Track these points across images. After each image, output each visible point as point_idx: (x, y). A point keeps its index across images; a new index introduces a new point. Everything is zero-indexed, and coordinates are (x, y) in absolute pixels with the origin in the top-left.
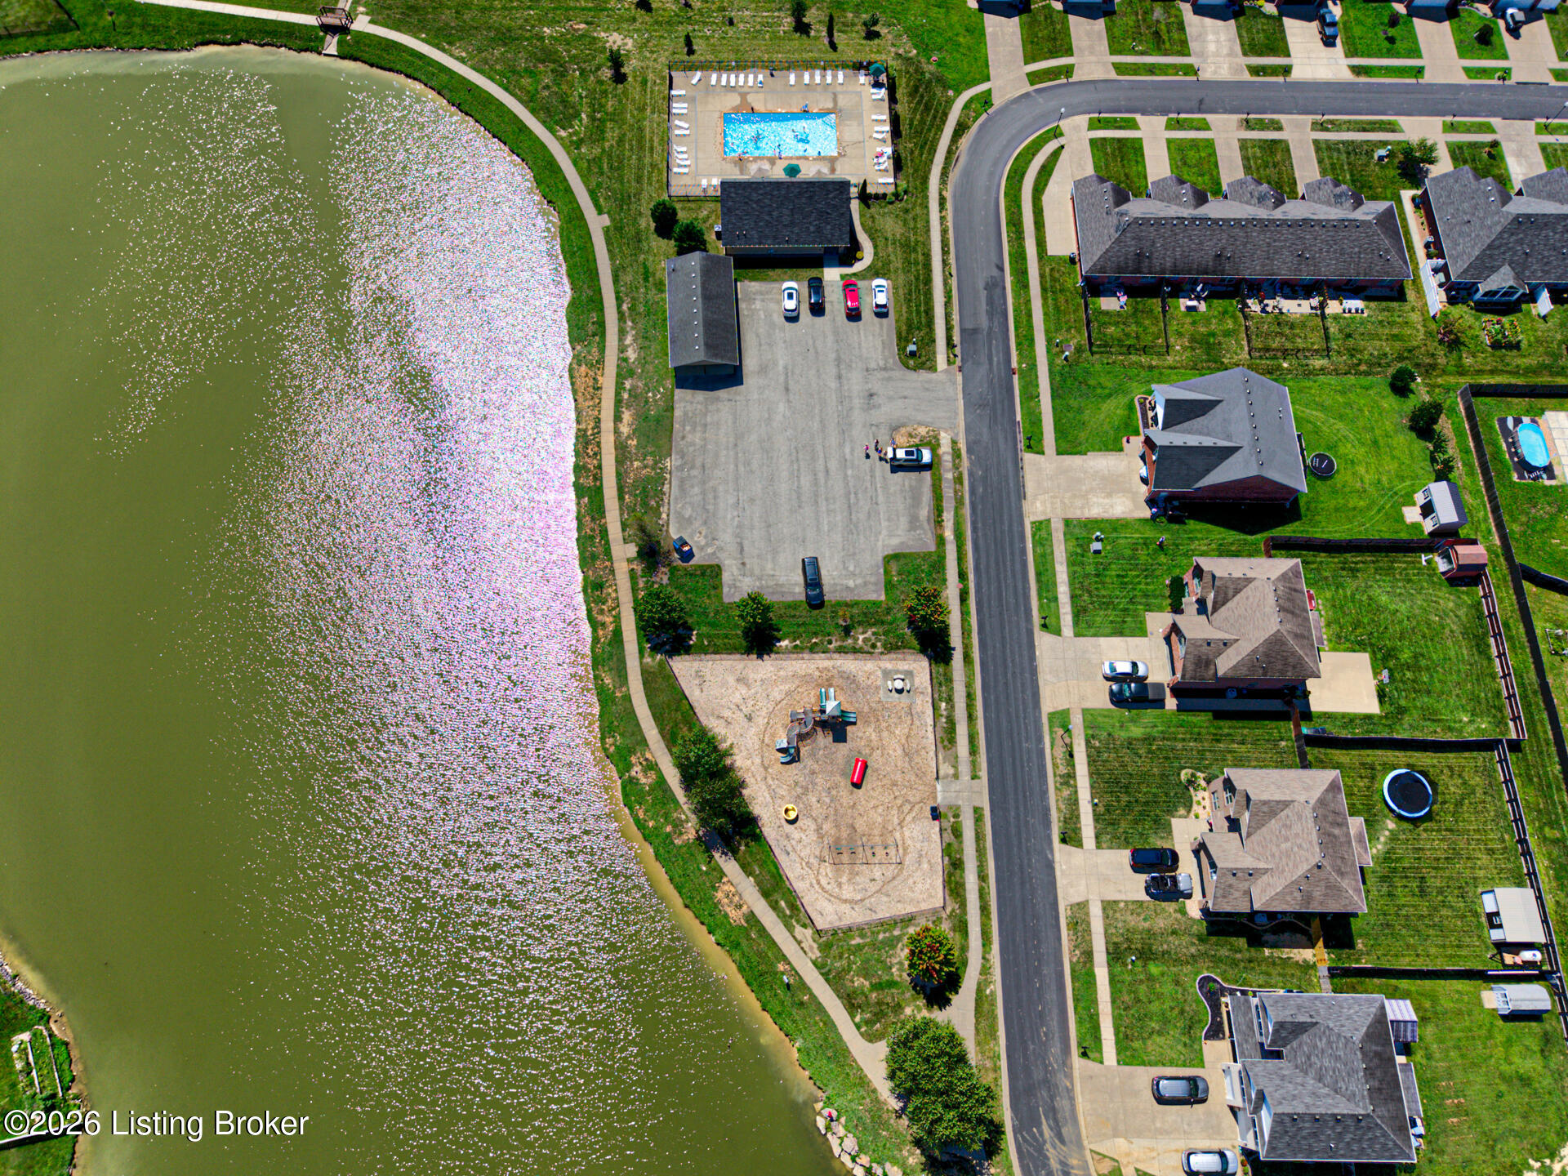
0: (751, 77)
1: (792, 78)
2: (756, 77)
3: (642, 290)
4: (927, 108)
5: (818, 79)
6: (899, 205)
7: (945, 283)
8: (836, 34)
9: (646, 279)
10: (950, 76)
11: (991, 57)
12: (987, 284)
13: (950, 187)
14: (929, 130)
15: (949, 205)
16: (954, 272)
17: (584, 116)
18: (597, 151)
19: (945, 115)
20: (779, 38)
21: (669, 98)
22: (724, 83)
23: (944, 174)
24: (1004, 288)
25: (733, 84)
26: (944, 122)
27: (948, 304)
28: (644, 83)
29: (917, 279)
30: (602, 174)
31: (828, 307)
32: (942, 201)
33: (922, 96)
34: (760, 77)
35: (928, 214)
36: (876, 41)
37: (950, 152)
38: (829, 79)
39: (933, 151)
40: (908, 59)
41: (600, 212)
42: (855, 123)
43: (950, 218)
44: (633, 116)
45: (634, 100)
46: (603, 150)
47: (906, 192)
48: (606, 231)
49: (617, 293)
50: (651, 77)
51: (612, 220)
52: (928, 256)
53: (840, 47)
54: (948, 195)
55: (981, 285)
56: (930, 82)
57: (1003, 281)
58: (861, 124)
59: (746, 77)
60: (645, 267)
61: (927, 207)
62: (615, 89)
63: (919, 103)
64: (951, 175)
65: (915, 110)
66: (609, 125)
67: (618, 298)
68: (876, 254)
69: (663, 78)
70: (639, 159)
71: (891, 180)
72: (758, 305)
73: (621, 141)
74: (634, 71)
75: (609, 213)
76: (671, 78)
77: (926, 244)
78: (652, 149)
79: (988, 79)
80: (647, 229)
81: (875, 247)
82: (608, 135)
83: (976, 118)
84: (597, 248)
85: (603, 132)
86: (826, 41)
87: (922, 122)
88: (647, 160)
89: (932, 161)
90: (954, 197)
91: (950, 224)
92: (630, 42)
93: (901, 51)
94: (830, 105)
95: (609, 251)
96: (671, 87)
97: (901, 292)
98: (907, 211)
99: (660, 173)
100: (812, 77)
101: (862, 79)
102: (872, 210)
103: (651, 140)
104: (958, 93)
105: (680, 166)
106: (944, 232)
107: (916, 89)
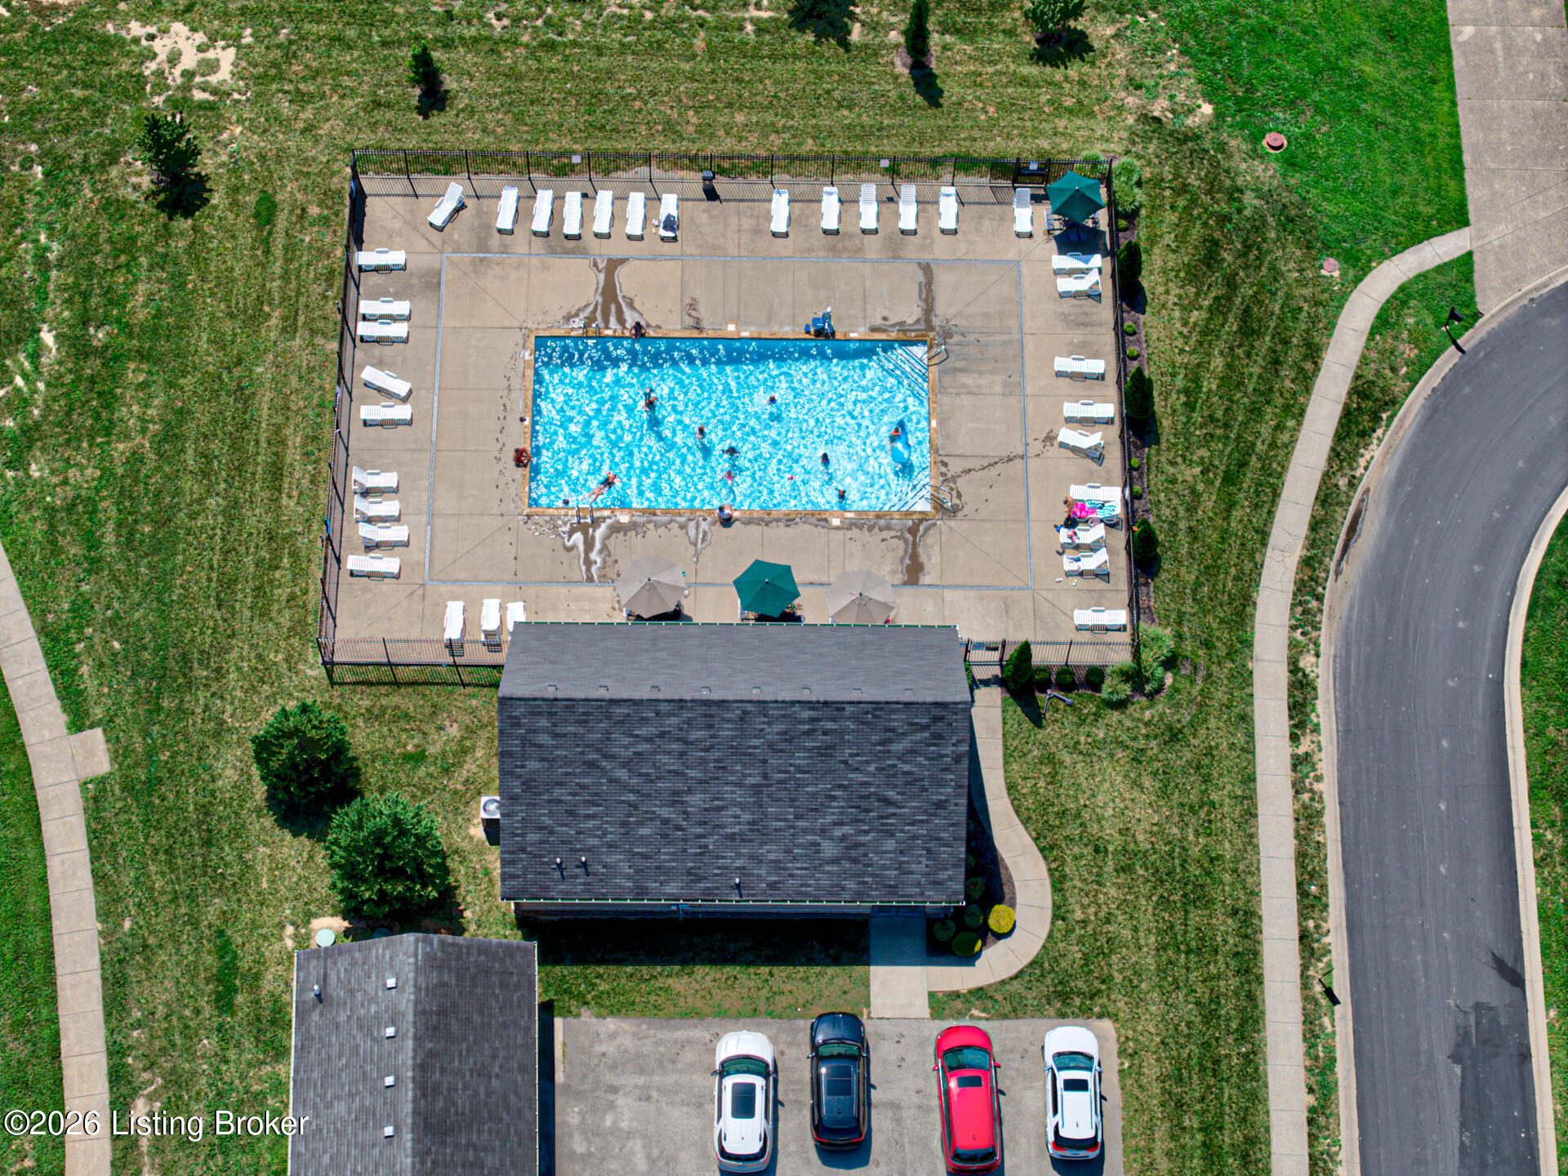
0: (637, 200)
1: (780, 209)
2: (654, 200)
3: (208, 1044)
4: (1249, 330)
5: (869, 215)
6: (1145, 711)
7: (1312, 1032)
8: (935, 40)
9: (224, 1001)
10: (1330, 208)
11: (1470, 136)
12: (1463, 1037)
13: (1328, 637)
14: (1255, 412)
15: (1324, 711)
16: (1342, 986)
17: (48, 338)
18: (84, 475)
19: (1313, 353)
20: (742, 49)
21: (350, 276)
22: (541, 223)
23: (1308, 586)
24: (1525, 1056)
25: (572, 227)
26: (1306, 380)
27: (1318, 1120)
28: (266, 212)
29: (1210, 1016)
30: (94, 565)
31: (881, 1124)
32: (1301, 691)
33: (1231, 284)
34: (669, 205)
35: (1249, 750)
36: (1075, 69)
37: (1327, 497)
38: (908, 216)
39: (1269, 492)
40: (1187, 137)
41: (78, 722)
42: (997, 383)
43: (1327, 763)
44: (219, 343)
45: (226, 280)
46: (107, 474)
47: (1170, 663)
48: (96, 796)
49: (116, 1052)
50: (288, 193)
51: (120, 751)
52: (1247, 919)
53: (951, 90)
54: (1321, 670)
55: (1438, 1041)
56: (1258, 226)
57: (1522, 1026)
58: (1014, 387)
59: (620, 199)
60: (224, 949)
61: (1245, 719)
62: (165, 234)
63: (1219, 308)
64: (1330, 590)
65: (1207, 332)
66: (134, 373)
67: (118, 1076)
68: (1059, 913)
69: (329, 197)
70: (232, 512)
71: (1121, 617)
72: (626, 1112)
73: (171, 435)
74: (235, 168)
75: (108, 724)
76: (358, 199)
77: (1246, 872)
78: (277, 472)
79: (1459, 218)
80: (242, 790)
81: (1058, 882)
82: (129, 412)
83: (1421, 368)
84: (56, 867)
85: (109, 400)
86: (902, 68)
87: (1232, 380)
88: (255, 518)
89: (1263, 535)
90: (1342, 677)
91: (1328, 788)
92: (227, 57)
93: (1159, 108)
94: (911, 313)
95: (99, 878)
96: (356, 237)
97: (1151, 1069)
98: (1174, 736)
99: (298, 572)
100: (848, 202)
101: (1026, 215)
102: (1050, 732)
103: (278, 440)
104: (1359, 267)
105: (371, 547)
106: (1308, 819)
107: (1210, 255)
